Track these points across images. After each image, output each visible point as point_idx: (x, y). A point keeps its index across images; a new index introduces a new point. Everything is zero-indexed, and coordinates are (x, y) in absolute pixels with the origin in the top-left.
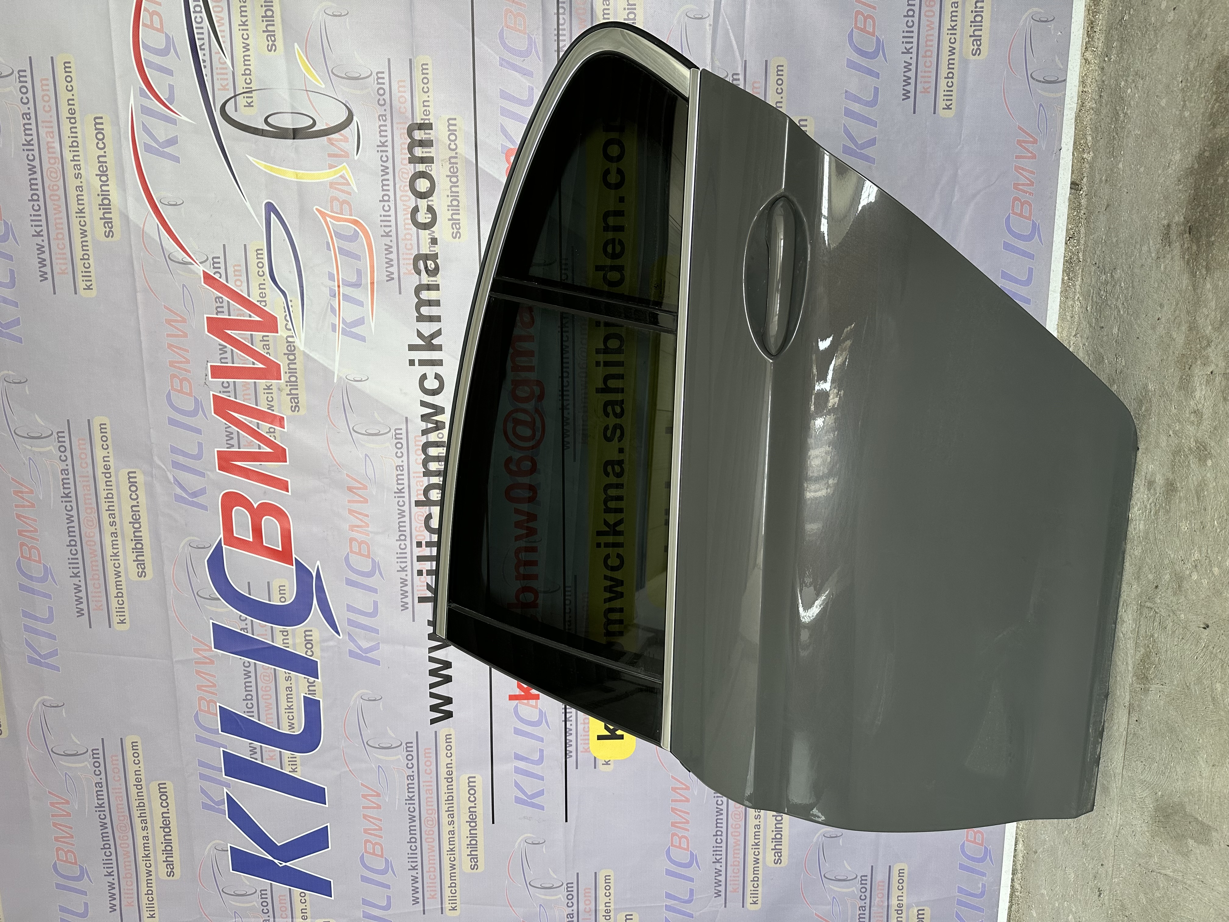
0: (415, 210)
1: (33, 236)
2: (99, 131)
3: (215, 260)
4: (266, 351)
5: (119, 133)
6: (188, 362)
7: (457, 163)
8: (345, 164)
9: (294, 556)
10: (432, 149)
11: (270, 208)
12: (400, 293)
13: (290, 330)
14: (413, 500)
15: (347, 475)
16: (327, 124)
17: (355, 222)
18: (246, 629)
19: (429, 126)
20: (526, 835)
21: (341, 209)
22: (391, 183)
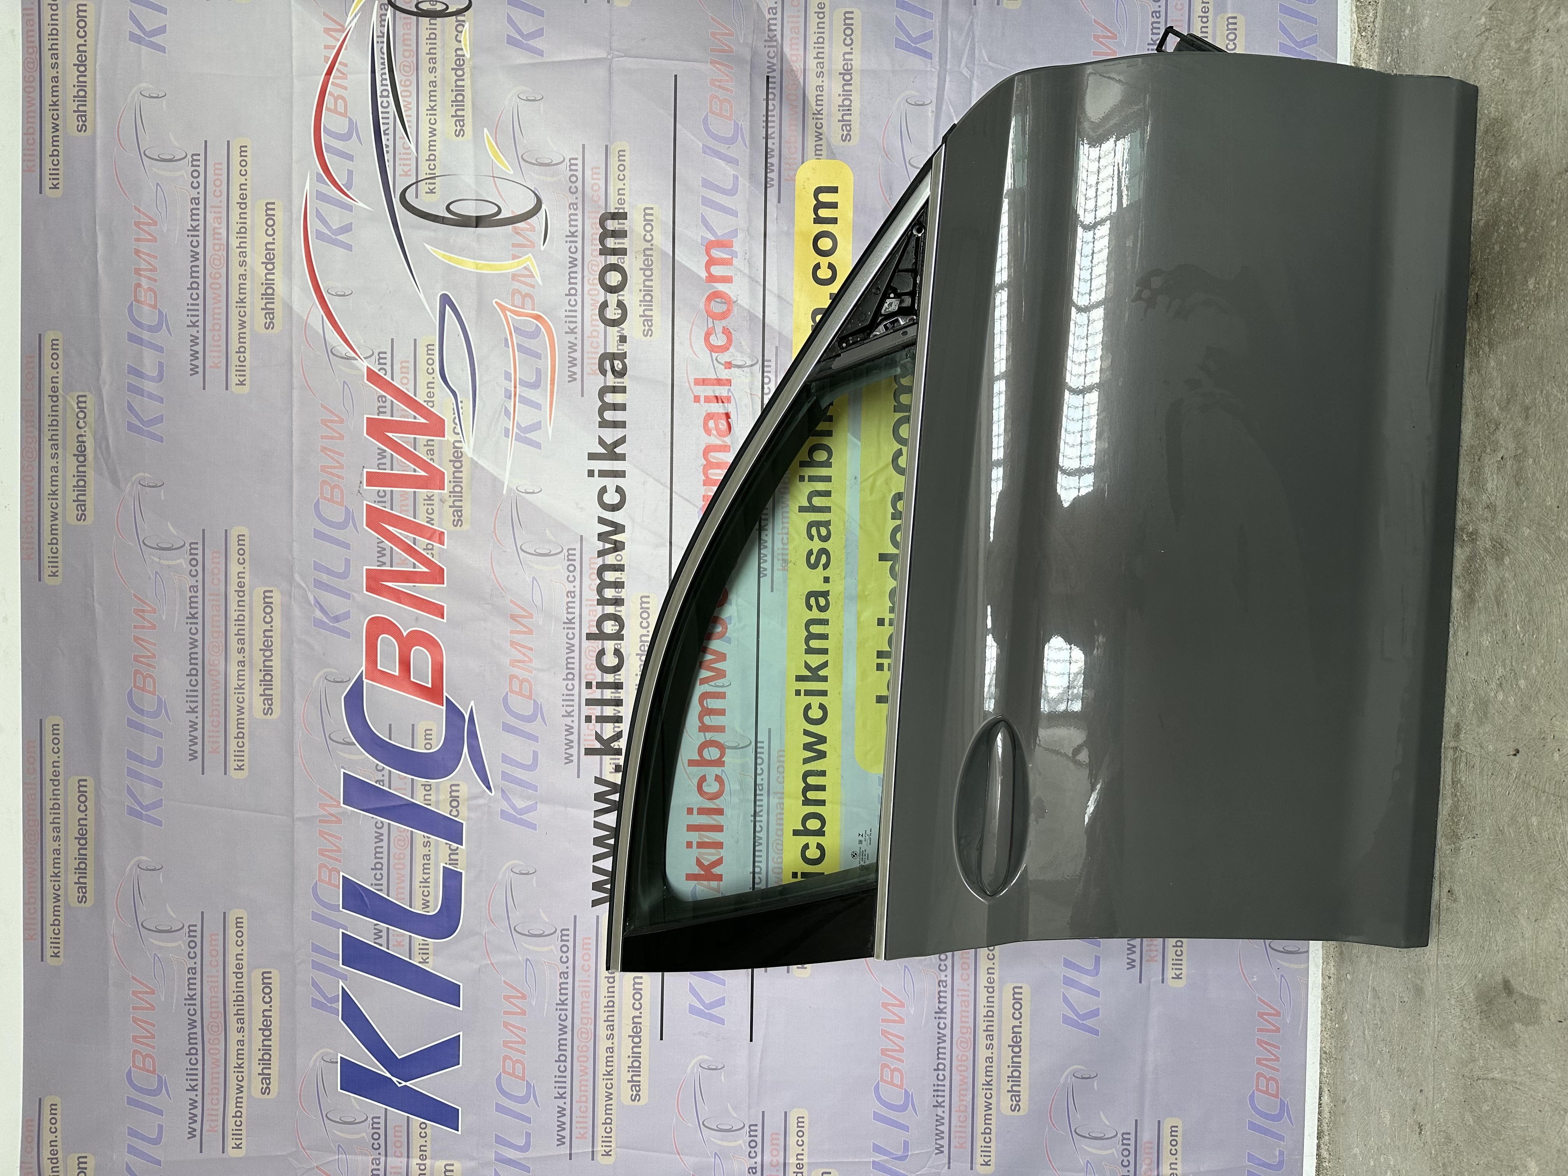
0: (604, 305)
1: (188, 326)
2: (270, 217)
3: (381, 355)
4: (430, 457)
5: (291, 219)
6: (341, 467)
7: (651, 256)
8: (530, 255)
9: (445, 694)
10: (626, 240)
11: (446, 300)
12: (582, 396)
13: (458, 434)
14: (585, 631)
15: (511, 601)
16: (513, 212)
17: (538, 318)
18: (383, 781)
19: (624, 216)
20: (701, 1057)
21: (523, 304)
22: (579, 276)
